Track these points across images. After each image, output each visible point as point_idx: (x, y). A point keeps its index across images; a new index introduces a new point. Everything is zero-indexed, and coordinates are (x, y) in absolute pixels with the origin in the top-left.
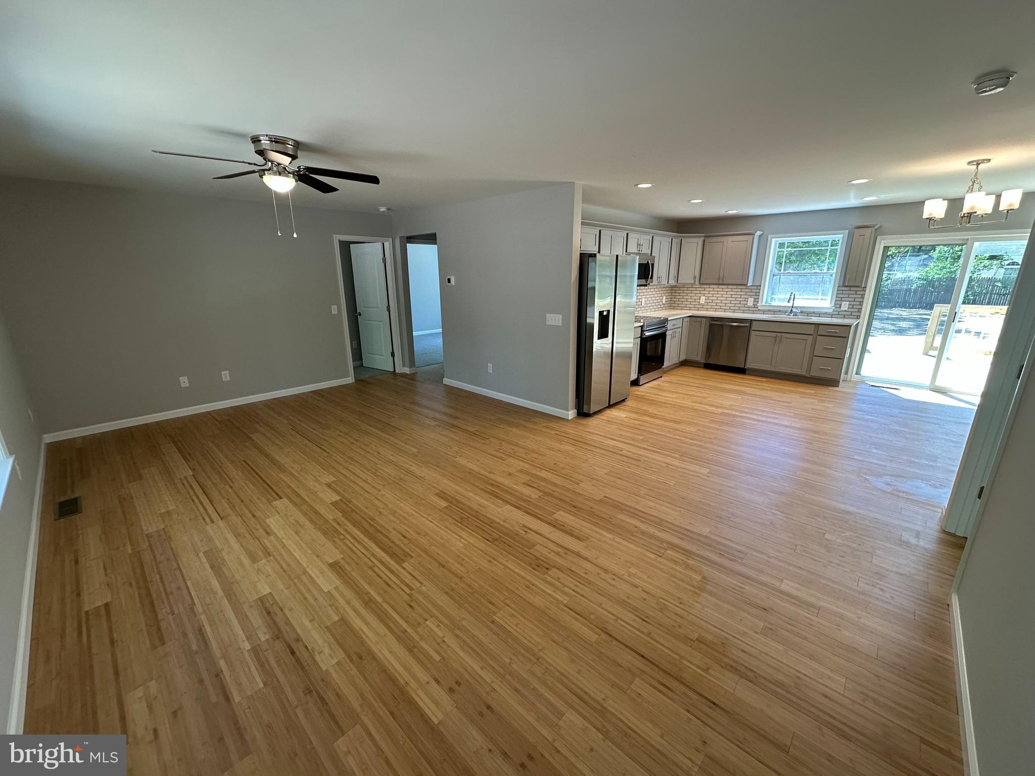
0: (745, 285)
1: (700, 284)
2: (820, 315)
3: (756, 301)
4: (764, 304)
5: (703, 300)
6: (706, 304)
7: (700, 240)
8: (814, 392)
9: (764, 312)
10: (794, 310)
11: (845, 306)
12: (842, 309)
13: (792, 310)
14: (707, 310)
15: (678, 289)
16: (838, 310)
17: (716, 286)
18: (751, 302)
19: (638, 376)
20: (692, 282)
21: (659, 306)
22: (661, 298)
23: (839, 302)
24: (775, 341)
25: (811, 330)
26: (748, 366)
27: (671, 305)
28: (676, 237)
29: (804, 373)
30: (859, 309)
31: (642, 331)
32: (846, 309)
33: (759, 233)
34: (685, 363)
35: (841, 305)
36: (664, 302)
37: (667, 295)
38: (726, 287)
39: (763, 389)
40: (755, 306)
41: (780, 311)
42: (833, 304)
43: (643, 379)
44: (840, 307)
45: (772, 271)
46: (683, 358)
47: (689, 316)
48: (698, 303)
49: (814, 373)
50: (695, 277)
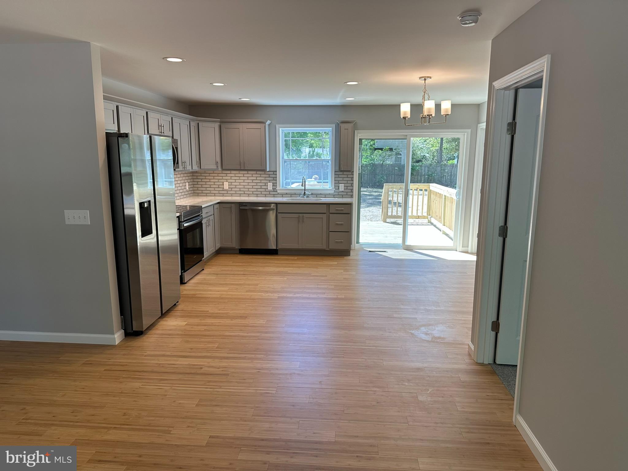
0: (264, 170)
1: (223, 170)
2: (326, 196)
3: (275, 185)
4: (281, 188)
5: (226, 186)
6: (230, 189)
7: (217, 125)
8: (336, 263)
9: (282, 195)
10: (307, 193)
11: (342, 187)
12: (340, 190)
13: (305, 193)
14: (232, 195)
15: (199, 174)
16: (337, 191)
17: (237, 172)
18: (270, 186)
19: (182, 273)
20: (214, 167)
21: (183, 194)
22: (184, 184)
23: (337, 185)
24: (299, 221)
25: (324, 209)
26: (280, 247)
27: (195, 192)
28: (193, 120)
29: (324, 247)
30: (351, 190)
31: (180, 222)
32: (343, 190)
33: (268, 122)
34: (220, 252)
35: (339, 187)
36: (187, 189)
37: (189, 181)
38: (246, 172)
39: (299, 267)
40: (274, 190)
41: (295, 194)
42: (333, 187)
43: (187, 276)
44: (339, 189)
45: (283, 158)
46: (218, 246)
47: (218, 203)
48: (221, 189)
49: (332, 246)
50: (217, 163)
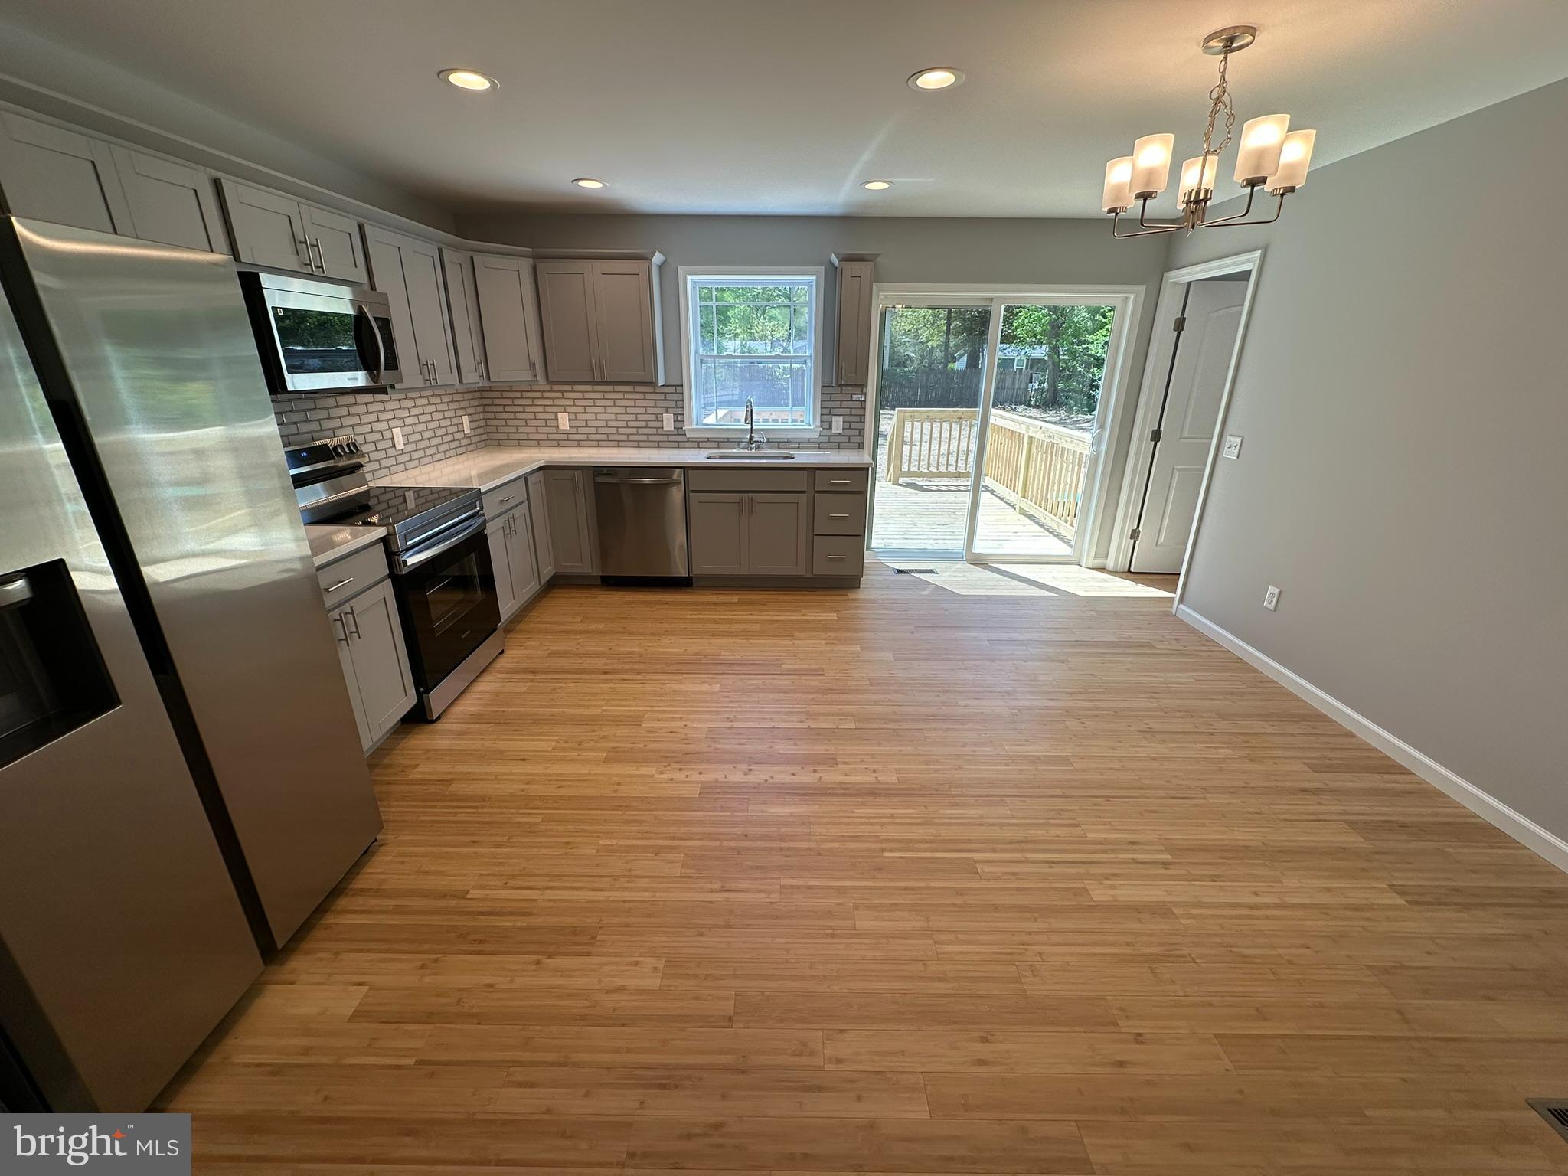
0: (653, 384)
1: (549, 382)
2: (800, 445)
3: (679, 419)
4: (694, 427)
5: (564, 421)
6: (574, 431)
7: (525, 265)
8: (833, 616)
9: (699, 444)
10: (756, 438)
11: (838, 425)
12: (834, 431)
13: (751, 438)
14: (579, 445)
15: (498, 395)
16: (826, 432)
17: (588, 388)
18: (668, 422)
19: (419, 695)
20: (526, 376)
21: (454, 445)
22: (455, 421)
23: (826, 418)
24: (741, 511)
25: (801, 482)
26: (696, 572)
27: (490, 437)
28: (454, 247)
29: (801, 570)
30: (860, 430)
31: (392, 555)
32: (840, 431)
33: (657, 258)
34: (558, 583)
35: (831, 423)
36: (467, 431)
37: (470, 411)
38: (609, 388)
40: (679, 430)
41: (728, 440)
42: (818, 423)
43: (437, 699)
44: (831, 428)
45: (696, 352)
46: (548, 572)
47: (541, 468)
48: (553, 430)
49: (821, 569)
50: (532, 365)
